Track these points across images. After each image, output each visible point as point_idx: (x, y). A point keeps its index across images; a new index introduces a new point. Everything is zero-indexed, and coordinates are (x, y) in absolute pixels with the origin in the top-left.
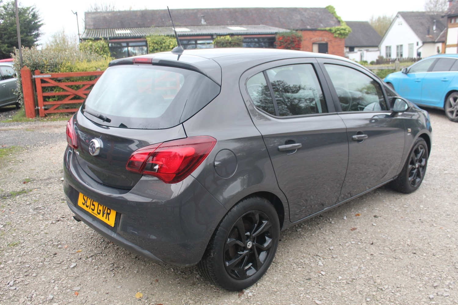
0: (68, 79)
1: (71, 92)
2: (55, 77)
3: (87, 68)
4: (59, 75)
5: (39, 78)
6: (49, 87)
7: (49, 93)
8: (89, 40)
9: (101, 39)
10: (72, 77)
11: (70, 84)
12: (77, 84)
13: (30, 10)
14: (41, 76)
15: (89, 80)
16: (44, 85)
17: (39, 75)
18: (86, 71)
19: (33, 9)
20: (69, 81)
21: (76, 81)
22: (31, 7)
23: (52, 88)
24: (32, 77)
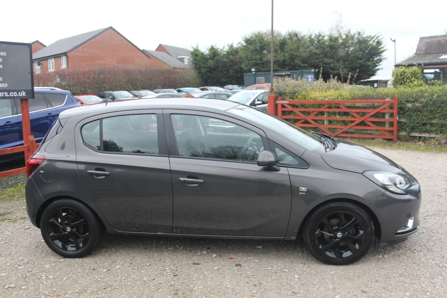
0: (302, 106)
1: (303, 116)
2: (292, 103)
3: (317, 97)
4: (296, 101)
5: (280, 103)
6: (288, 111)
7: (288, 116)
8: (403, 67)
9: (414, 65)
10: (305, 104)
11: (303, 109)
12: (308, 110)
13: (375, 38)
14: (281, 102)
15: (318, 108)
16: (284, 109)
17: (280, 101)
18: (316, 99)
19: (378, 37)
20: (303, 107)
21: (308, 108)
22: (376, 35)
23: (290, 112)
24: (276, 102)
